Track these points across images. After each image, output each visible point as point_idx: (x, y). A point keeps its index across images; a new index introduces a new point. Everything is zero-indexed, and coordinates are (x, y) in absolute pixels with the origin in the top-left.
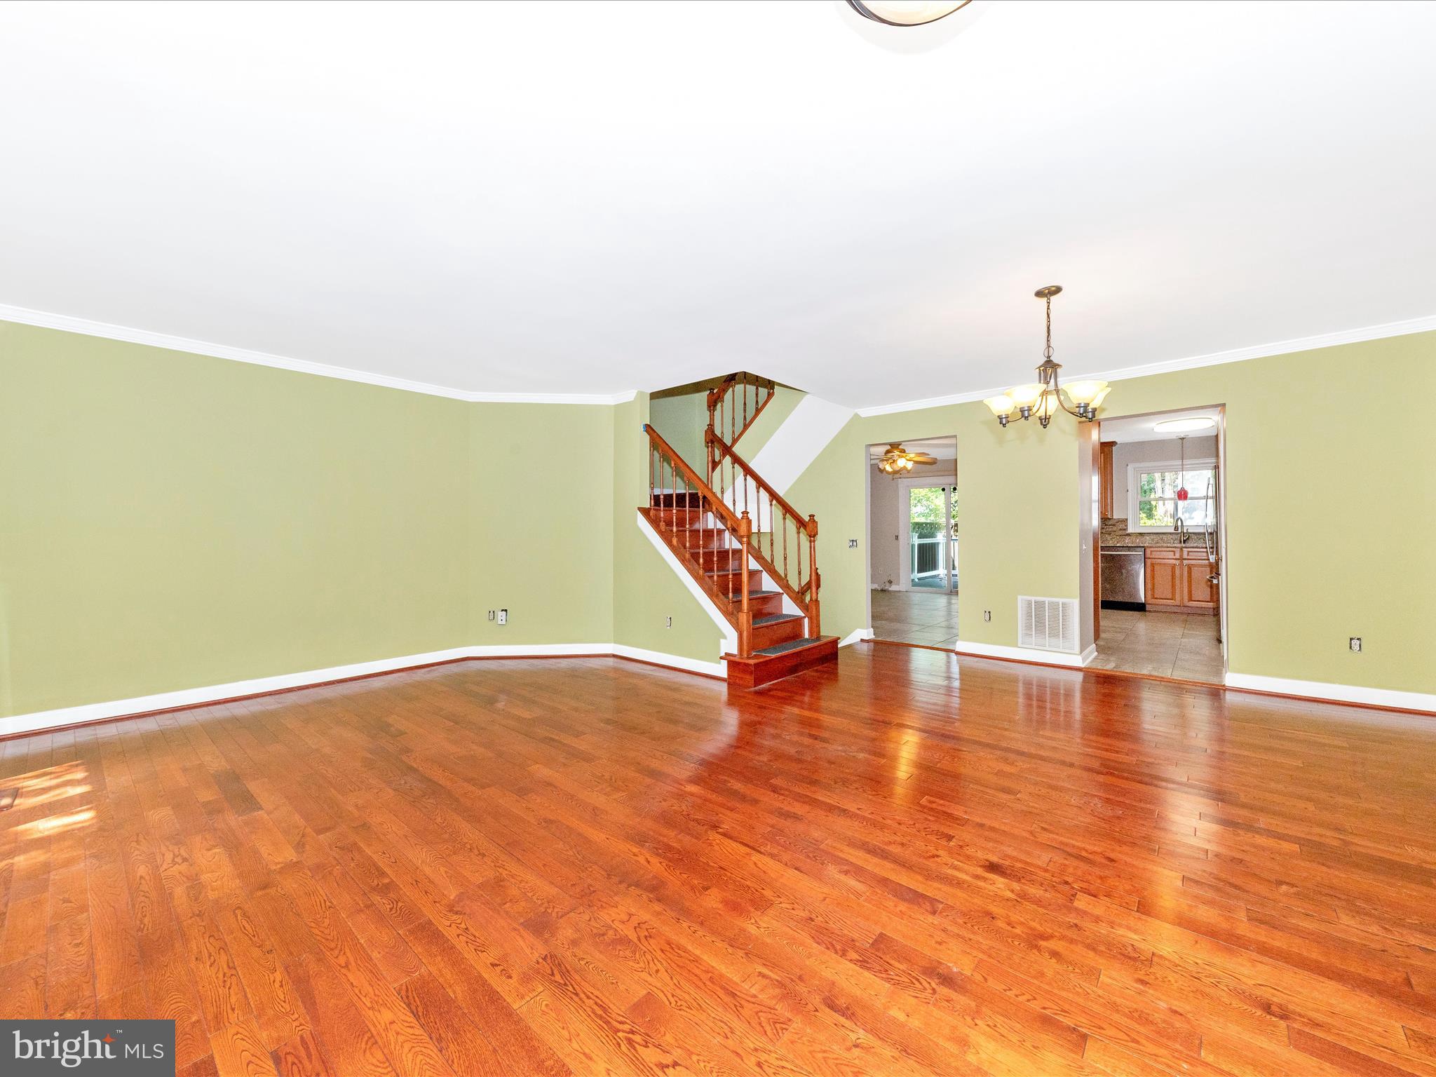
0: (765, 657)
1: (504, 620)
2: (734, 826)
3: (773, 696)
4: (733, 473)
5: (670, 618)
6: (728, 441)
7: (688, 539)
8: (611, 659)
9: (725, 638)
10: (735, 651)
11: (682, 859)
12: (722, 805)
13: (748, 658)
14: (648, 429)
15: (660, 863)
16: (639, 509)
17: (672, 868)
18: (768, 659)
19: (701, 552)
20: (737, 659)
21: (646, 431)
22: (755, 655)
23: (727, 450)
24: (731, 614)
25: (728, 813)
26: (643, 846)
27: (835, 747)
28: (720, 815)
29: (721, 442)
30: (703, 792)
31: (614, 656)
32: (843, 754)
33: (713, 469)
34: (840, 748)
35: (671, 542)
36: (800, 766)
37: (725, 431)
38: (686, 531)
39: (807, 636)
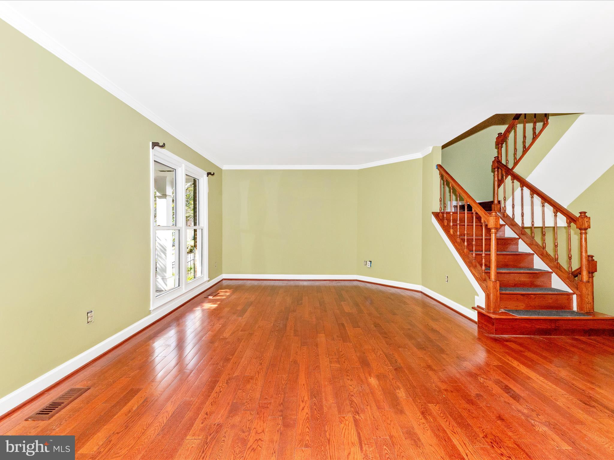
0: (514, 316)
1: (370, 266)
2: (368, 419)
3: (506, 346)
4: (513, 186)
5: (447, 277)
6: (510, 166)
7: (458, 230)
8: (420, 294)
9: (478, 295)
10: (483, 305)
11: (317, 419)
12: (377, 402)
13: (494, 313)
14: (439, 167)
15: (307, 413)
16: (433, 213)
17: (308, 420)
18: (514, 317)
19: (466, 238)
20: (483, 312)
21: (437, 168)
22: (502, 313)
23: (509, 172)
24: (482, 280)
25: (375, 408)
26: (312, 398)
27: (520, 407)
28: (369, 407)
29: (506, 167)
30: (376, 387)
31: (421, 292)
32: (523, 418)
33: (499, 186)
34: (525, 411)
35: (449, 232)
36: (467, 406)
37: (508, 160)
38: (457, 225)
39: (575, 308)
